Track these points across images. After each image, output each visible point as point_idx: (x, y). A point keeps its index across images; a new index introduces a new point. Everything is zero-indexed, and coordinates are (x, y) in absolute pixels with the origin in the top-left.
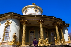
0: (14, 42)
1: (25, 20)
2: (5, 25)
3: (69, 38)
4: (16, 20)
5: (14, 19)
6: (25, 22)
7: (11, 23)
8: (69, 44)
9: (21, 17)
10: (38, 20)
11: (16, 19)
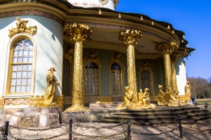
0: (52, 98)
1: (83, 26)
2: (11, 36)
3: (188, 86)
4: (51, 20)
5: (44, 16)
6: (84, 32)
7: (35, 32)
8: (186, 101)
9: (68, 14)
10: (125, 31)
11: (52, 17)
